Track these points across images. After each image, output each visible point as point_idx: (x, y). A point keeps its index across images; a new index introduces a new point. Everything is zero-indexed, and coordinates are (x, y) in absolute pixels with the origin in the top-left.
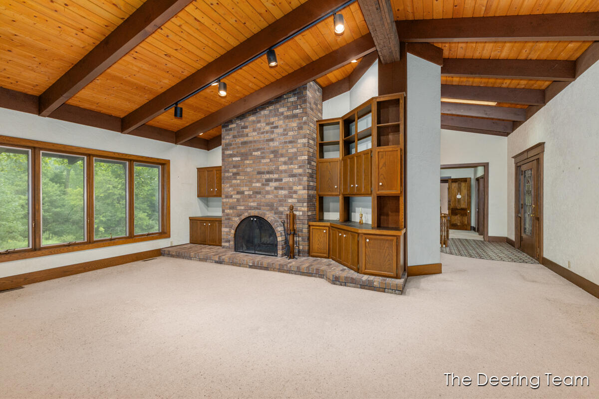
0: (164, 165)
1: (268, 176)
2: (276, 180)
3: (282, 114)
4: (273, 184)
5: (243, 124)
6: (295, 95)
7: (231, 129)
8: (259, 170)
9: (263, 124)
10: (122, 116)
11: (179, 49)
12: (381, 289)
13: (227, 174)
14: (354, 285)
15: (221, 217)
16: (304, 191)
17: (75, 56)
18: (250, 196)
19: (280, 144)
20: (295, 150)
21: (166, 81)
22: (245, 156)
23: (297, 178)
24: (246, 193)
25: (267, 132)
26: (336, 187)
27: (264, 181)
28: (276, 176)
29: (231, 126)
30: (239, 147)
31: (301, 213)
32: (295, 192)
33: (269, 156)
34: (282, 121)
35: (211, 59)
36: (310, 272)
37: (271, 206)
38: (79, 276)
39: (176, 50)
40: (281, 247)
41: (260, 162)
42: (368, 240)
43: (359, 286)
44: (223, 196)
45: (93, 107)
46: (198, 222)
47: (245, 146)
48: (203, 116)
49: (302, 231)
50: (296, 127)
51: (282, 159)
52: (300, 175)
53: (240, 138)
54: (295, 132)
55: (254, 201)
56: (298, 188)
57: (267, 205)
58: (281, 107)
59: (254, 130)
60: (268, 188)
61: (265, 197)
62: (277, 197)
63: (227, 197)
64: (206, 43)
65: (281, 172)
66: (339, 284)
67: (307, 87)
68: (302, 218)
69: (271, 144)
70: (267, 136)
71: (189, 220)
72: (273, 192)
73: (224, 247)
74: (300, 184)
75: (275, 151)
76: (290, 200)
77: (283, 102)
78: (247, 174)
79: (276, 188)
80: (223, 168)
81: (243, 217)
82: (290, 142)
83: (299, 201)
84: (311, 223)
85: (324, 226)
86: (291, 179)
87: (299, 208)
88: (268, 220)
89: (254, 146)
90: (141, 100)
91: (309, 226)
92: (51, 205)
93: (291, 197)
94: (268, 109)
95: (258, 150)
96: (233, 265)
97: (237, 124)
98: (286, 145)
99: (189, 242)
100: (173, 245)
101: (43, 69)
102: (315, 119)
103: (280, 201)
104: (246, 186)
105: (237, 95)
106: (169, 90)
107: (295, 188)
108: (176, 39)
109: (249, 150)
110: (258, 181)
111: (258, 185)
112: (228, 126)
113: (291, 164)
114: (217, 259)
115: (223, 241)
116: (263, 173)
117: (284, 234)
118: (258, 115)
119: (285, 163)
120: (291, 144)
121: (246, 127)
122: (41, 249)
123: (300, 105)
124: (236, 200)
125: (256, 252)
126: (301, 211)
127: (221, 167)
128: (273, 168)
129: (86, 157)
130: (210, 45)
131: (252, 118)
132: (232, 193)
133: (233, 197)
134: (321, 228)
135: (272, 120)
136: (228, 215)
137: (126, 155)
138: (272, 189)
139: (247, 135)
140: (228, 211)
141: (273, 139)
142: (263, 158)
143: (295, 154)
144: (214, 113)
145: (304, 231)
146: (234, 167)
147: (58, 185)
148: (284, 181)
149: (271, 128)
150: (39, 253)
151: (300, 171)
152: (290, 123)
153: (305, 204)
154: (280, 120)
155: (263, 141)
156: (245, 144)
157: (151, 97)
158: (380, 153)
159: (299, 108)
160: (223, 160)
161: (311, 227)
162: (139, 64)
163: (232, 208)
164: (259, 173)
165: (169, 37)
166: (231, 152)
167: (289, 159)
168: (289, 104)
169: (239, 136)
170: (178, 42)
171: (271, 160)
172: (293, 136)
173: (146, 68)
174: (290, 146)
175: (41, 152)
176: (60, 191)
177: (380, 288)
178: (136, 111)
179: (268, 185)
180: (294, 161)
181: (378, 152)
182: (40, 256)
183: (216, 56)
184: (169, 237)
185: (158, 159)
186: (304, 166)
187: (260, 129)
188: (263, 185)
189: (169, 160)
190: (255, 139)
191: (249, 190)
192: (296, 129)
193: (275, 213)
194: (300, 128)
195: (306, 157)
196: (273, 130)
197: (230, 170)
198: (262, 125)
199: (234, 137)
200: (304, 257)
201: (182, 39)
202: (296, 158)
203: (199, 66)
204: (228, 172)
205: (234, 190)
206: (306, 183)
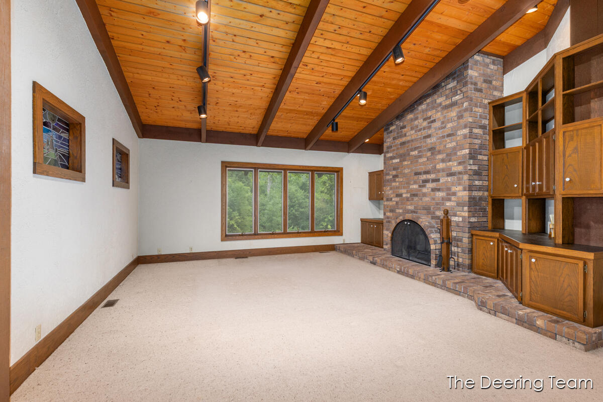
0: (338, 171)
1: (424, 177)
2: (434, 181)
3: (440, 104)
4: (430, 185)
5: (402, 124)
6: (454, 79)
7: (391, 132)
8: (416, 171)
9: (421, 121)
10: (305, 136)
11: (324, 75)
12: (549, 334)
13: (388, 177)
14: (507, 317)
15: (383, 219)
16: (465, 192)
17: (264, 104)
18: (407, 199)
19: (438, 139)
20: (454, 144)
21: (325, 103)
22: (403, 157)
23: (456, 177)
24: (404, 196)
25: (424, 129)
26: (516, 186)
27: (421, 182)
28: (433, 176)
29: (392, 128)
30: (398, 149)
31: (461, 219)
32: (454, 194)
33: (426, 155)
34: (440, 113)
35: (352, 74)
36: (457, 289)
37: (427, 209)
38: (276, 256)
39: (323, 77)
40: (434, 256)
41: (417, 161)
42: (533, 260)
43: (514, 320)
44: (384, 199)
45: (286, 134)
46: (367, 223)
47: (403, 146)
48: (366, 124)
49: (461, 241)
50: (455, 116)
51: (440, 157)
52: (460, 173)
53: (399, 139)
54: (454, 123)
55: (411, 204)
56: (457, 189)
57: (424, 208)
58: (439, 97)
59: (412, 129)
60: (425, 190)
61: (421, 199)
62: (434, 199)
63: (387, 200)
64: (343, 62)
65: (439, 171)
66: (487, 310)
67: (468, 66)
68: (462, 225)
69: (429, 141)
70: (425, 133)
71: (360, 222)
72: (430, 194)
73: (385, 250)
74: (459, 184)
75: (432, 148)
76: (448, 204)
77: (441, 91)
78: (404, 175)
79: (433, 190)
80: (385, 171)
81: (398, 221)
82: (449, 135)
83: (458, 204)
84: (474, 232)
85: (491, 237)
86: (449, 179)
87: (458, 213)
88: (421, 225)
89: (412, 145)
90: (313, 122)
91: (472, 235)
92: (299, 206)
93: (450, 200)
94: (425, 103)
95: (416, 149)
96: (384, 267)
97: (397, 125)
98: (444, 139)
99: (360, 242)
100: (346, 243)
101: (254, 117)
102: (486, 102)
103: (437, 204)
104: (404, 188)
105: (392, 97)
106: (329, 109)
107: (454, 189)
108: (319, 68)
109: (407, 150)
110: (415, 183)
111: (415, 186)
112: (389, 128)
113: (450, 161)
114: (372, 260)
115: (384, 243)
116: (420, 174)
117: (439, 241)
118: (416, 112)
119: (443, 161)
120: (449, 138)
121: (404, 127)
122: (258, 234)
123: (459, 89)
124: (395, 203)
125: (411, 258)
126: (460, 216)
127: (383, 170)
128: (430, 167)
129: (283, 171)
130: (347, 63)
131: (410, 116)
132: (392, 196)
133: (393, 199)
134: (486, 239)
135: (429, 114)
136: (388, 218)
137: (308, 167)
138: (429, 191)
139: (405, 135)
140: (388, 214)
141: (430, 135)
142: (420, 157)
143: (454, 149)
144: (375, 119)
145: (464, 241)
146: (394, 169)
147: (304, 191)
148: (441, 181)
149: (429, 123)
150: (256, 237)
151: (460, 168)
152: (449, 114)
153: (466, 208)
154: (438, 112)
155: (420, 138)
156: (404, 144)
157: (319, 118)
158: (567, 134)
159: (458, 93)
160: (385, 163)
161: (475, 237)
162: (302, 96)
163: (392, 211)
164: (417, 174)
165: (314, 69)
166: (392, 155)
167: (448, 155)
168: (448, 91)
169: (398, 137)
170: (321, 70)
171: (428, 159)
172: (452, 128)
173: (307, 98)
174: (448, 140)
175: (259, 170)
176: (304, 196)
177: (547, 331)
178: (312, 131)
179: (424, 186)
180: (453, 158)
181: (564, 132)
182: (257, 239)
183: (356, 69)
184: (342, 235)
185: (333, 168)
186: (464, 162)
187: (417, 126)
188: (420, 186)
189: (342, 168)
190: (413, 138)
191: (407, 193)
192: (456, 119)
193: (433, 218)
194: (460, 117)
195: (467, 151)
196: (430, 124)
197: (391, 173)
198: (419, 121)
199: (394, 139)
200: (464, 272)
201: (323, 67)
202: (456, 154)
203: (345, 82)
204: (388, 174)
205: (394, 192)
206: (467, 183)
